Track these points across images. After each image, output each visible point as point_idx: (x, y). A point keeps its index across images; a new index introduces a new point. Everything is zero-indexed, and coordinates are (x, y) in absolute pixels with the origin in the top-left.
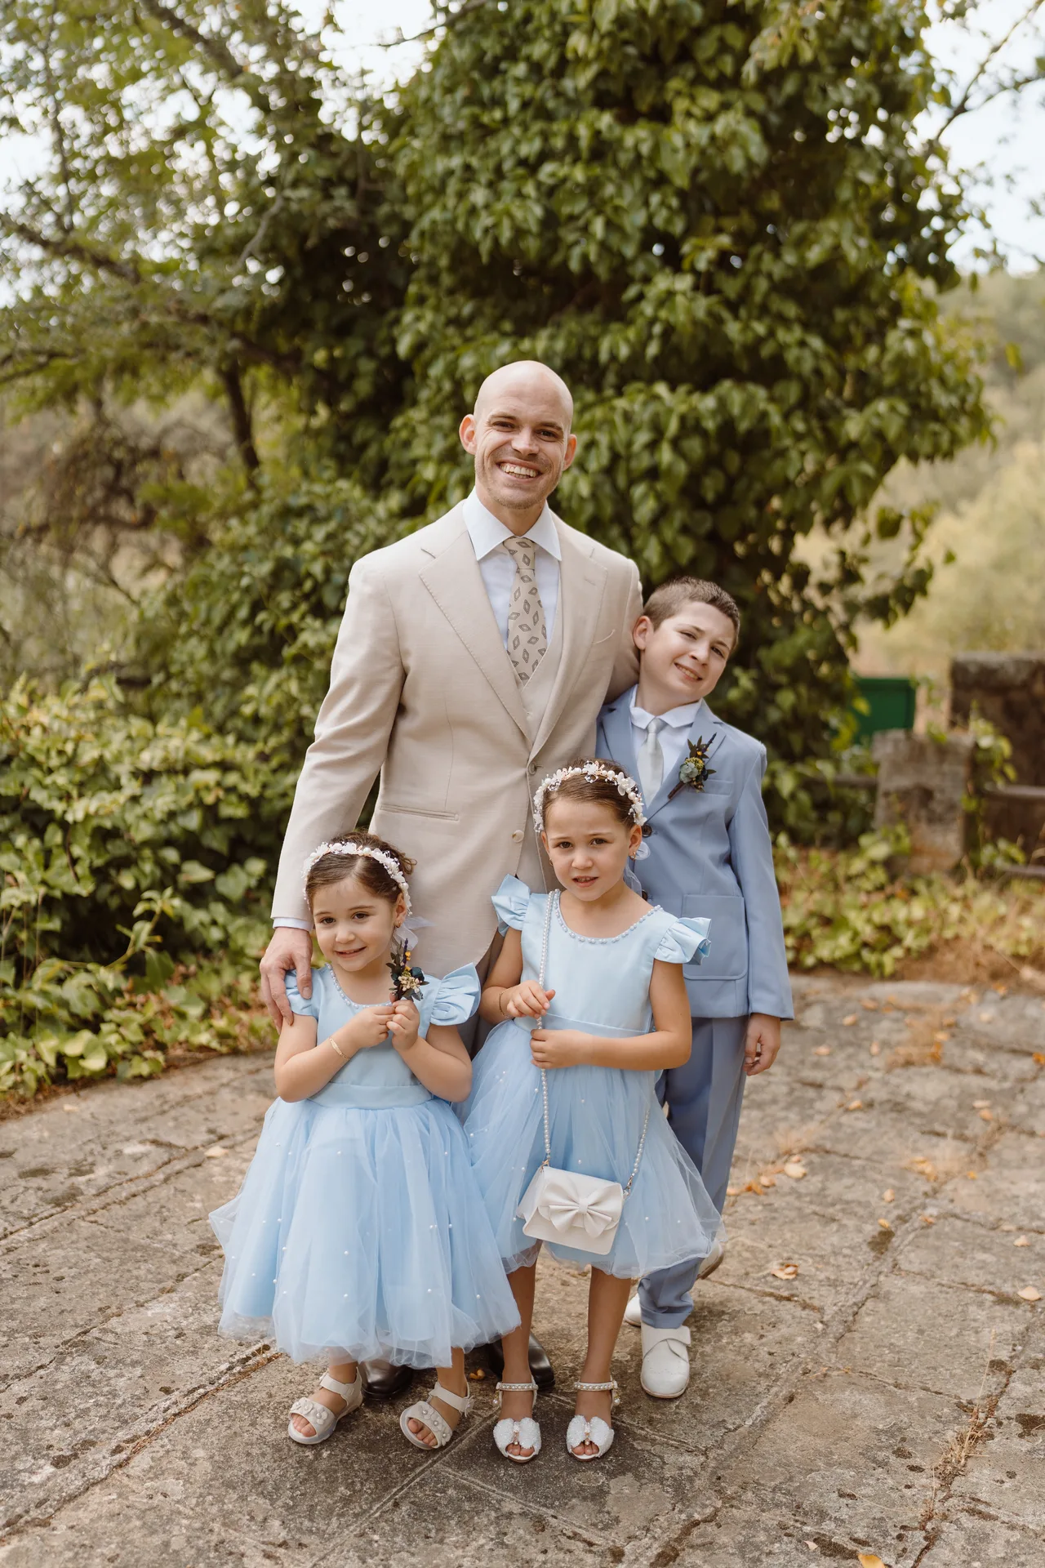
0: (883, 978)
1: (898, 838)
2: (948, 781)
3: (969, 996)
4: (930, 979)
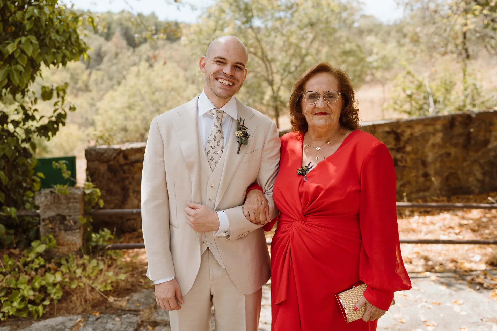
0: (40, 319)
1: (50, 240)
2: (72, 211)
3: (80, 321)
4: (64, 313)
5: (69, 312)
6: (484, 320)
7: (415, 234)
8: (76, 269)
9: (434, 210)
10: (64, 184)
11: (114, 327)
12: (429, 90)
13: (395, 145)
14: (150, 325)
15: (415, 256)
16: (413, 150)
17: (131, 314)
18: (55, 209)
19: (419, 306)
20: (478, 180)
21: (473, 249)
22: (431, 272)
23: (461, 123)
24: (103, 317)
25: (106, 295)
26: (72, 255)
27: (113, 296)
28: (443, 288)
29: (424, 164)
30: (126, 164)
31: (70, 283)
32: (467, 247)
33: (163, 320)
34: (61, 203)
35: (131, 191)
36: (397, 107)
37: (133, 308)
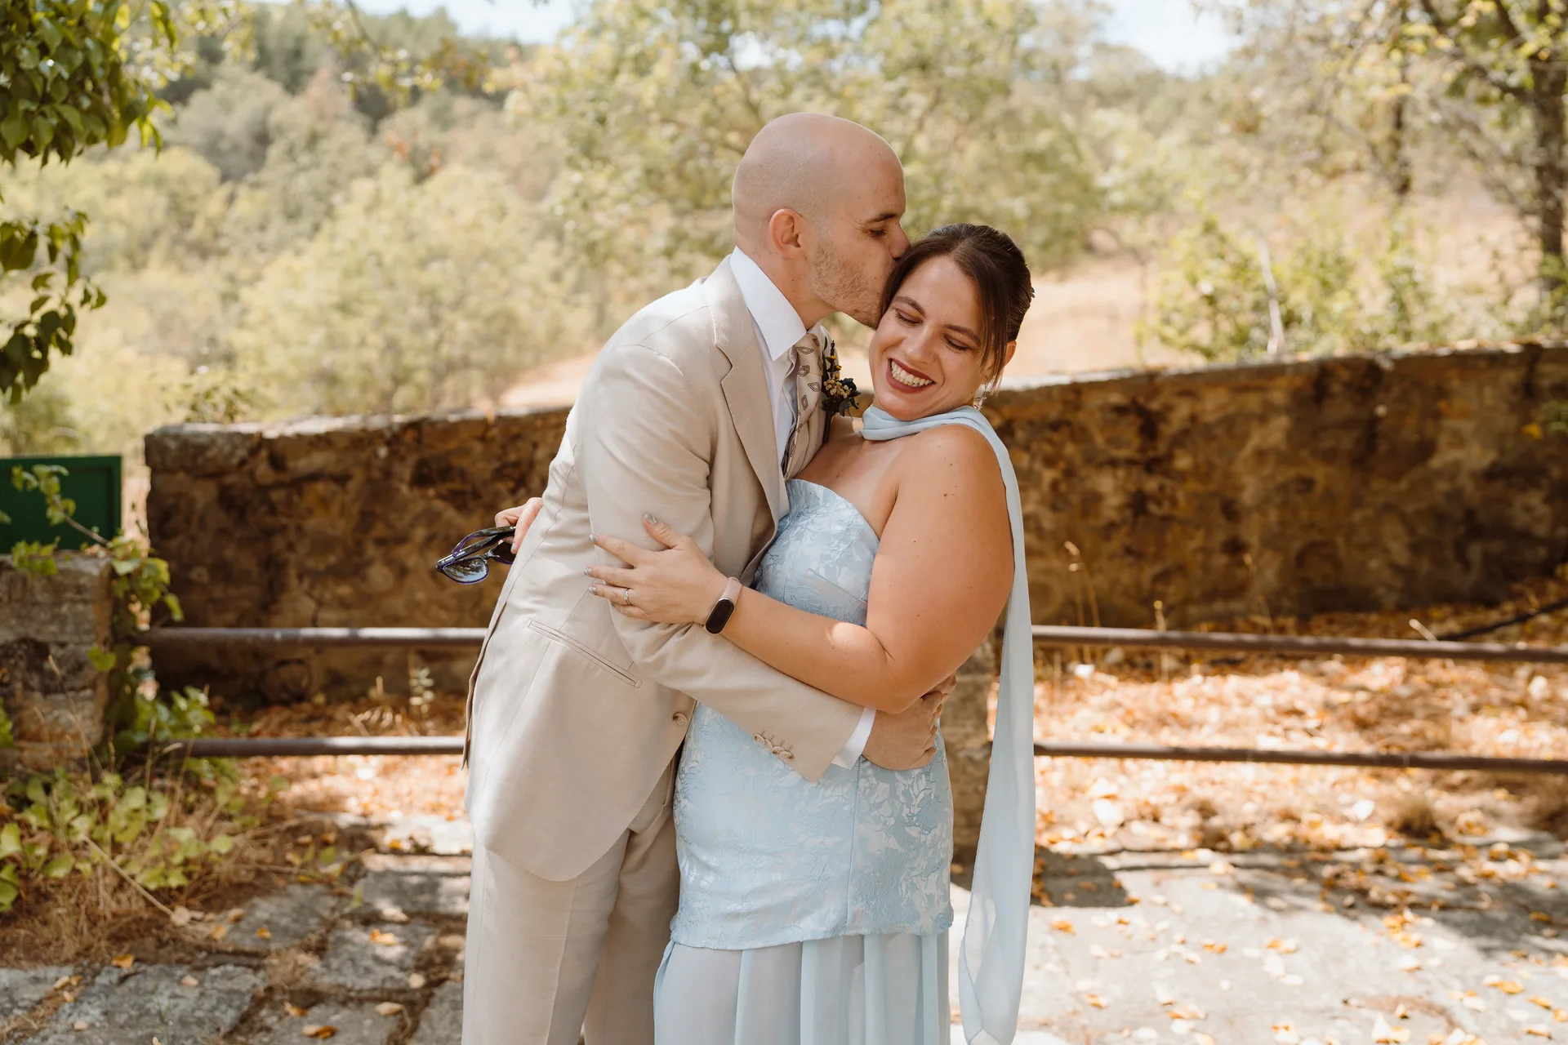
2: (69, 628)
3: (66, 986)
4: (18, 959)
5: (35, 954)
6: (1353, 1002)
7: (1183, 732)
8: (74, 818)
9: (1254, 656)
10: (44, 542)
11: (175, 1006)
12: (1268, 280)
13: (1142, 450)
14: (292, 1002)
15: (1171, 798)
16: (1196, 466)
17: (237, 965)
18: (13, 622)
19: (1161, 954)
20: (1395, 567)
21: (1354, 780)
22: (1214, 849)
23: (1347, 386)
24: (144, 972)
25: (166, 903)
26: (68, 770)
27: (188, 907)
28: (1243, 901)
29: (1230, 511)
30: (279, 485)
31: (47, 862)
32: (1334, 772)
33: (340, 986)
34: (35, 604)
35: (292, 573)
36: (1170, 332)
37: (248, 945)
